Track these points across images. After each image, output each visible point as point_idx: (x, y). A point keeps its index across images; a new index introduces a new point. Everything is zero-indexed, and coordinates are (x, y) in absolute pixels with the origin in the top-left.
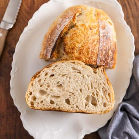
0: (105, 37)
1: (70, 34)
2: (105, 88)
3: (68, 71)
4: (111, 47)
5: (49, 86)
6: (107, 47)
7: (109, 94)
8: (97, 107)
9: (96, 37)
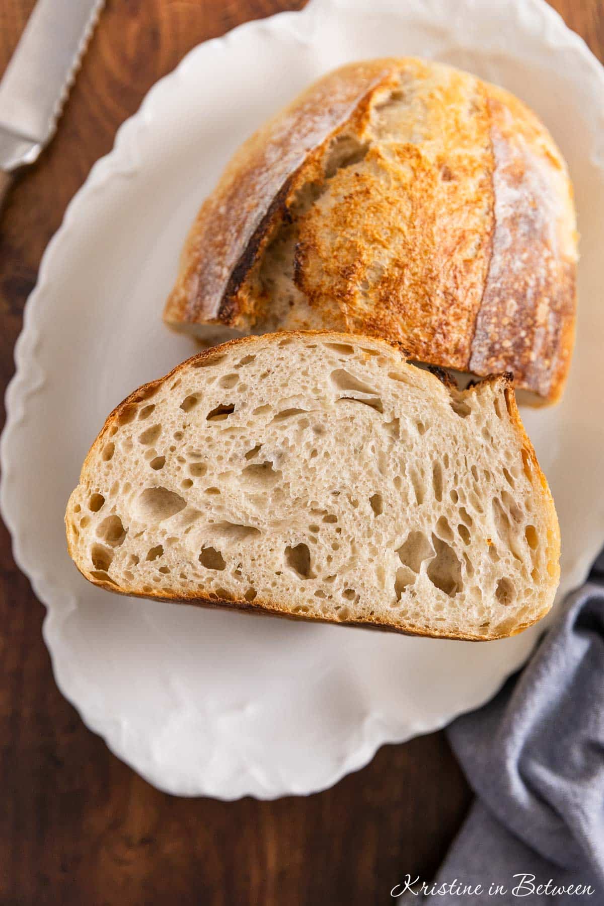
0: (523, 228)
1: (336, 195)
2: (512, 501)
3: (309, 391)
4: (548, 284)
5: (198, 469)
6: (532, 283)
7: (531, 535)
8: (462, 599)
9: (475, 220)
